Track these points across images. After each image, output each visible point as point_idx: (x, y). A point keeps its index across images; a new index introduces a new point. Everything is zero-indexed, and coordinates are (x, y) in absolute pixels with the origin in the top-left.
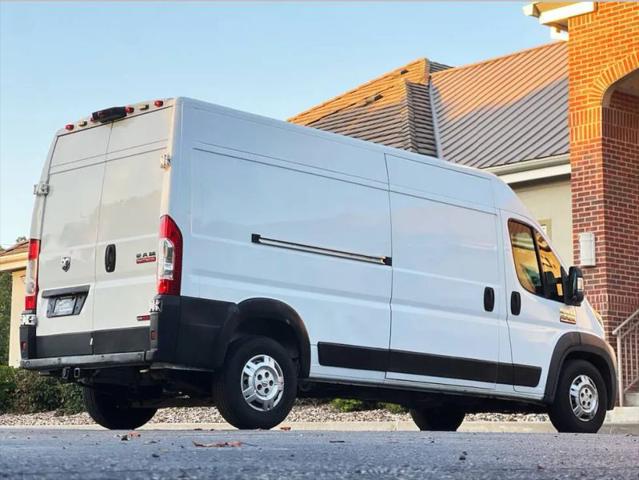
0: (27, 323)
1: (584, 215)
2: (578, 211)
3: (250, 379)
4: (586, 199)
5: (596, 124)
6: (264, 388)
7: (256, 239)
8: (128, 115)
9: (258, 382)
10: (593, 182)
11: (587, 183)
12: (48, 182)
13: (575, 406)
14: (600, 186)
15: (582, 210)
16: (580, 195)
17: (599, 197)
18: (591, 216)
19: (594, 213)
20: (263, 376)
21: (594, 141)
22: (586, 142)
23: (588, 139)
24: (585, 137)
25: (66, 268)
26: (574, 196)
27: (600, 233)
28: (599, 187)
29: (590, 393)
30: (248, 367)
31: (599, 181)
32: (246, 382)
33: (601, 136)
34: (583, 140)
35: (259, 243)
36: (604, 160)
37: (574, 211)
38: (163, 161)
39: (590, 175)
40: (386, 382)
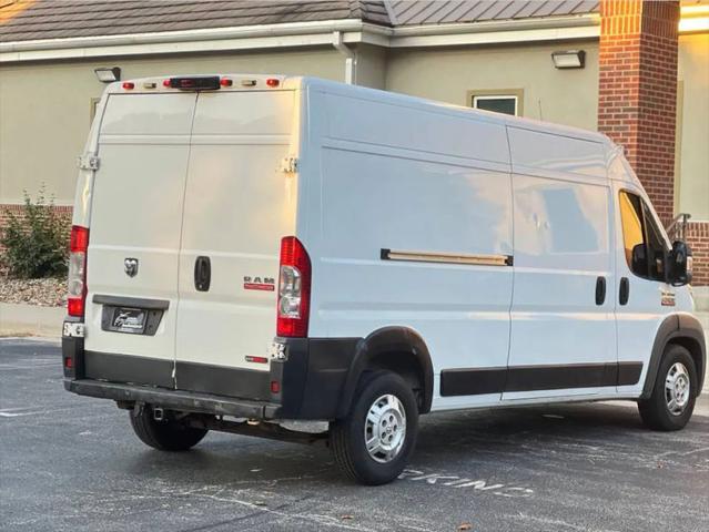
0: (74, 334)
1: (612, 123)
2: (605, 117)
3: (375, 428)
4: (616, 104)
5: (635, 16)
6: (388, 435)
7: (385, 254)
8: (223, 88)
9: (383, 430)
10: (626, 86)
11: (619, 86)
12: (96, 154)
13: (669, 399)
14: (634, 91)
15: (610, 116)
16: (608, 99)
17: (633, 104)
18: (622, 125)
19: (625, 122)
20: (388, 420)
21: (631, 37)
22: (621, 37)
23: (623, 34)
24: (620, 32)
25: (132, 272)
26: (601, 100)
27: (630, 146)
28: (634, 93)
29: (683, 383)
30: (372, 412)
31: (633, 86)
32: (370, 430)
33: (640, 32)
34: (617, 34)
35: (388, 259)
36: (641, 61)
37: (600, 117)
38: (286, 165)
39: (623, 76)
40: (502, 404)
